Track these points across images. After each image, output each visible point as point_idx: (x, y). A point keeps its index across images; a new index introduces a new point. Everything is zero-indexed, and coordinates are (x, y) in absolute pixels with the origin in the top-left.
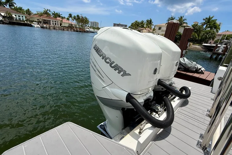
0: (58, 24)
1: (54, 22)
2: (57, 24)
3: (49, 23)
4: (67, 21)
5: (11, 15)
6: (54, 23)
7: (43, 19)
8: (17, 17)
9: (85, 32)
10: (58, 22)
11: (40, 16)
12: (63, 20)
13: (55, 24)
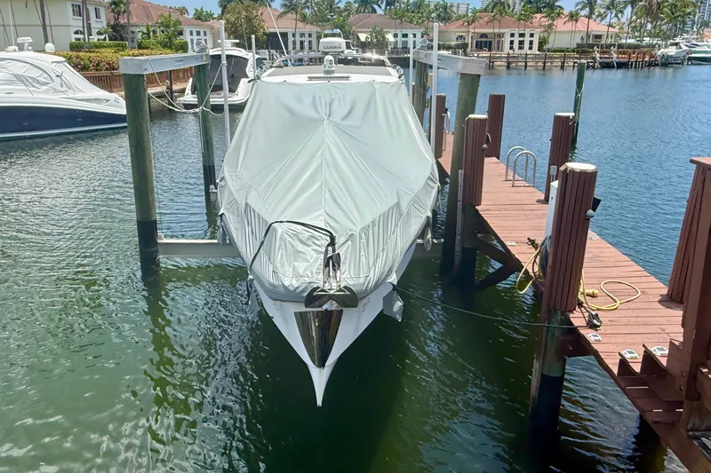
0: (531, 43)
1: (517, 35)
2: (526, 45)
3: (499, 42)
4: (570, 26)
5: (384, 38)
6: (517, 39)
7: (477, 30)
8: (400, 39)
9: (652, 64)
10: (532, 35)
11: (469, 24)
12: (555, 23)
13: (521, 43)
